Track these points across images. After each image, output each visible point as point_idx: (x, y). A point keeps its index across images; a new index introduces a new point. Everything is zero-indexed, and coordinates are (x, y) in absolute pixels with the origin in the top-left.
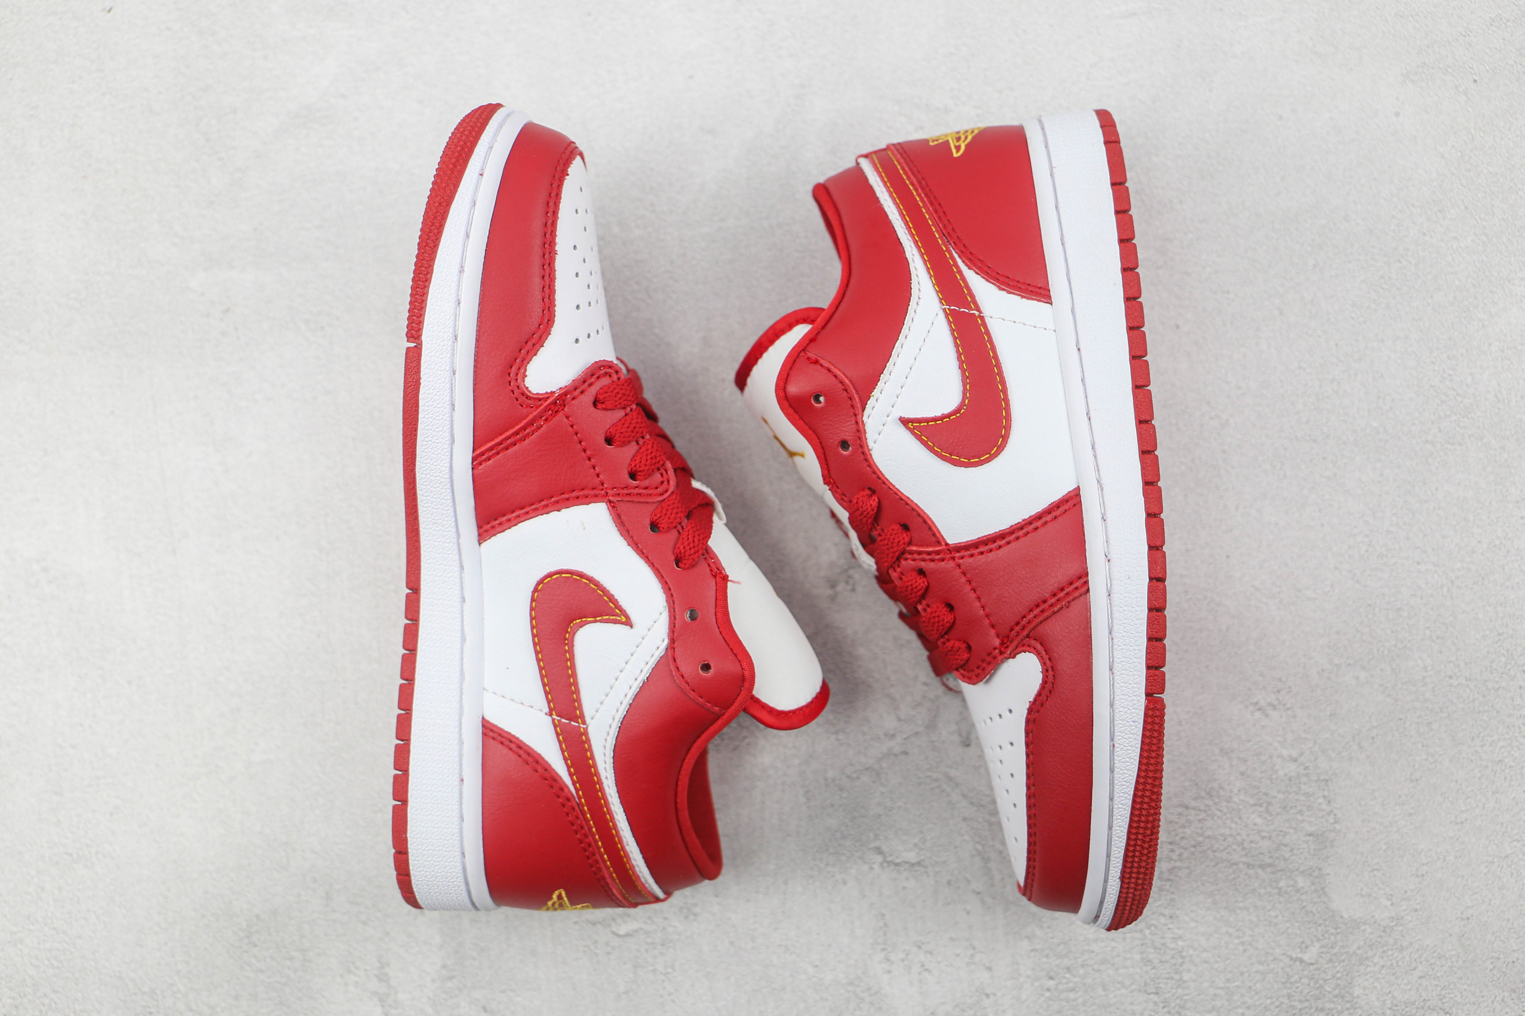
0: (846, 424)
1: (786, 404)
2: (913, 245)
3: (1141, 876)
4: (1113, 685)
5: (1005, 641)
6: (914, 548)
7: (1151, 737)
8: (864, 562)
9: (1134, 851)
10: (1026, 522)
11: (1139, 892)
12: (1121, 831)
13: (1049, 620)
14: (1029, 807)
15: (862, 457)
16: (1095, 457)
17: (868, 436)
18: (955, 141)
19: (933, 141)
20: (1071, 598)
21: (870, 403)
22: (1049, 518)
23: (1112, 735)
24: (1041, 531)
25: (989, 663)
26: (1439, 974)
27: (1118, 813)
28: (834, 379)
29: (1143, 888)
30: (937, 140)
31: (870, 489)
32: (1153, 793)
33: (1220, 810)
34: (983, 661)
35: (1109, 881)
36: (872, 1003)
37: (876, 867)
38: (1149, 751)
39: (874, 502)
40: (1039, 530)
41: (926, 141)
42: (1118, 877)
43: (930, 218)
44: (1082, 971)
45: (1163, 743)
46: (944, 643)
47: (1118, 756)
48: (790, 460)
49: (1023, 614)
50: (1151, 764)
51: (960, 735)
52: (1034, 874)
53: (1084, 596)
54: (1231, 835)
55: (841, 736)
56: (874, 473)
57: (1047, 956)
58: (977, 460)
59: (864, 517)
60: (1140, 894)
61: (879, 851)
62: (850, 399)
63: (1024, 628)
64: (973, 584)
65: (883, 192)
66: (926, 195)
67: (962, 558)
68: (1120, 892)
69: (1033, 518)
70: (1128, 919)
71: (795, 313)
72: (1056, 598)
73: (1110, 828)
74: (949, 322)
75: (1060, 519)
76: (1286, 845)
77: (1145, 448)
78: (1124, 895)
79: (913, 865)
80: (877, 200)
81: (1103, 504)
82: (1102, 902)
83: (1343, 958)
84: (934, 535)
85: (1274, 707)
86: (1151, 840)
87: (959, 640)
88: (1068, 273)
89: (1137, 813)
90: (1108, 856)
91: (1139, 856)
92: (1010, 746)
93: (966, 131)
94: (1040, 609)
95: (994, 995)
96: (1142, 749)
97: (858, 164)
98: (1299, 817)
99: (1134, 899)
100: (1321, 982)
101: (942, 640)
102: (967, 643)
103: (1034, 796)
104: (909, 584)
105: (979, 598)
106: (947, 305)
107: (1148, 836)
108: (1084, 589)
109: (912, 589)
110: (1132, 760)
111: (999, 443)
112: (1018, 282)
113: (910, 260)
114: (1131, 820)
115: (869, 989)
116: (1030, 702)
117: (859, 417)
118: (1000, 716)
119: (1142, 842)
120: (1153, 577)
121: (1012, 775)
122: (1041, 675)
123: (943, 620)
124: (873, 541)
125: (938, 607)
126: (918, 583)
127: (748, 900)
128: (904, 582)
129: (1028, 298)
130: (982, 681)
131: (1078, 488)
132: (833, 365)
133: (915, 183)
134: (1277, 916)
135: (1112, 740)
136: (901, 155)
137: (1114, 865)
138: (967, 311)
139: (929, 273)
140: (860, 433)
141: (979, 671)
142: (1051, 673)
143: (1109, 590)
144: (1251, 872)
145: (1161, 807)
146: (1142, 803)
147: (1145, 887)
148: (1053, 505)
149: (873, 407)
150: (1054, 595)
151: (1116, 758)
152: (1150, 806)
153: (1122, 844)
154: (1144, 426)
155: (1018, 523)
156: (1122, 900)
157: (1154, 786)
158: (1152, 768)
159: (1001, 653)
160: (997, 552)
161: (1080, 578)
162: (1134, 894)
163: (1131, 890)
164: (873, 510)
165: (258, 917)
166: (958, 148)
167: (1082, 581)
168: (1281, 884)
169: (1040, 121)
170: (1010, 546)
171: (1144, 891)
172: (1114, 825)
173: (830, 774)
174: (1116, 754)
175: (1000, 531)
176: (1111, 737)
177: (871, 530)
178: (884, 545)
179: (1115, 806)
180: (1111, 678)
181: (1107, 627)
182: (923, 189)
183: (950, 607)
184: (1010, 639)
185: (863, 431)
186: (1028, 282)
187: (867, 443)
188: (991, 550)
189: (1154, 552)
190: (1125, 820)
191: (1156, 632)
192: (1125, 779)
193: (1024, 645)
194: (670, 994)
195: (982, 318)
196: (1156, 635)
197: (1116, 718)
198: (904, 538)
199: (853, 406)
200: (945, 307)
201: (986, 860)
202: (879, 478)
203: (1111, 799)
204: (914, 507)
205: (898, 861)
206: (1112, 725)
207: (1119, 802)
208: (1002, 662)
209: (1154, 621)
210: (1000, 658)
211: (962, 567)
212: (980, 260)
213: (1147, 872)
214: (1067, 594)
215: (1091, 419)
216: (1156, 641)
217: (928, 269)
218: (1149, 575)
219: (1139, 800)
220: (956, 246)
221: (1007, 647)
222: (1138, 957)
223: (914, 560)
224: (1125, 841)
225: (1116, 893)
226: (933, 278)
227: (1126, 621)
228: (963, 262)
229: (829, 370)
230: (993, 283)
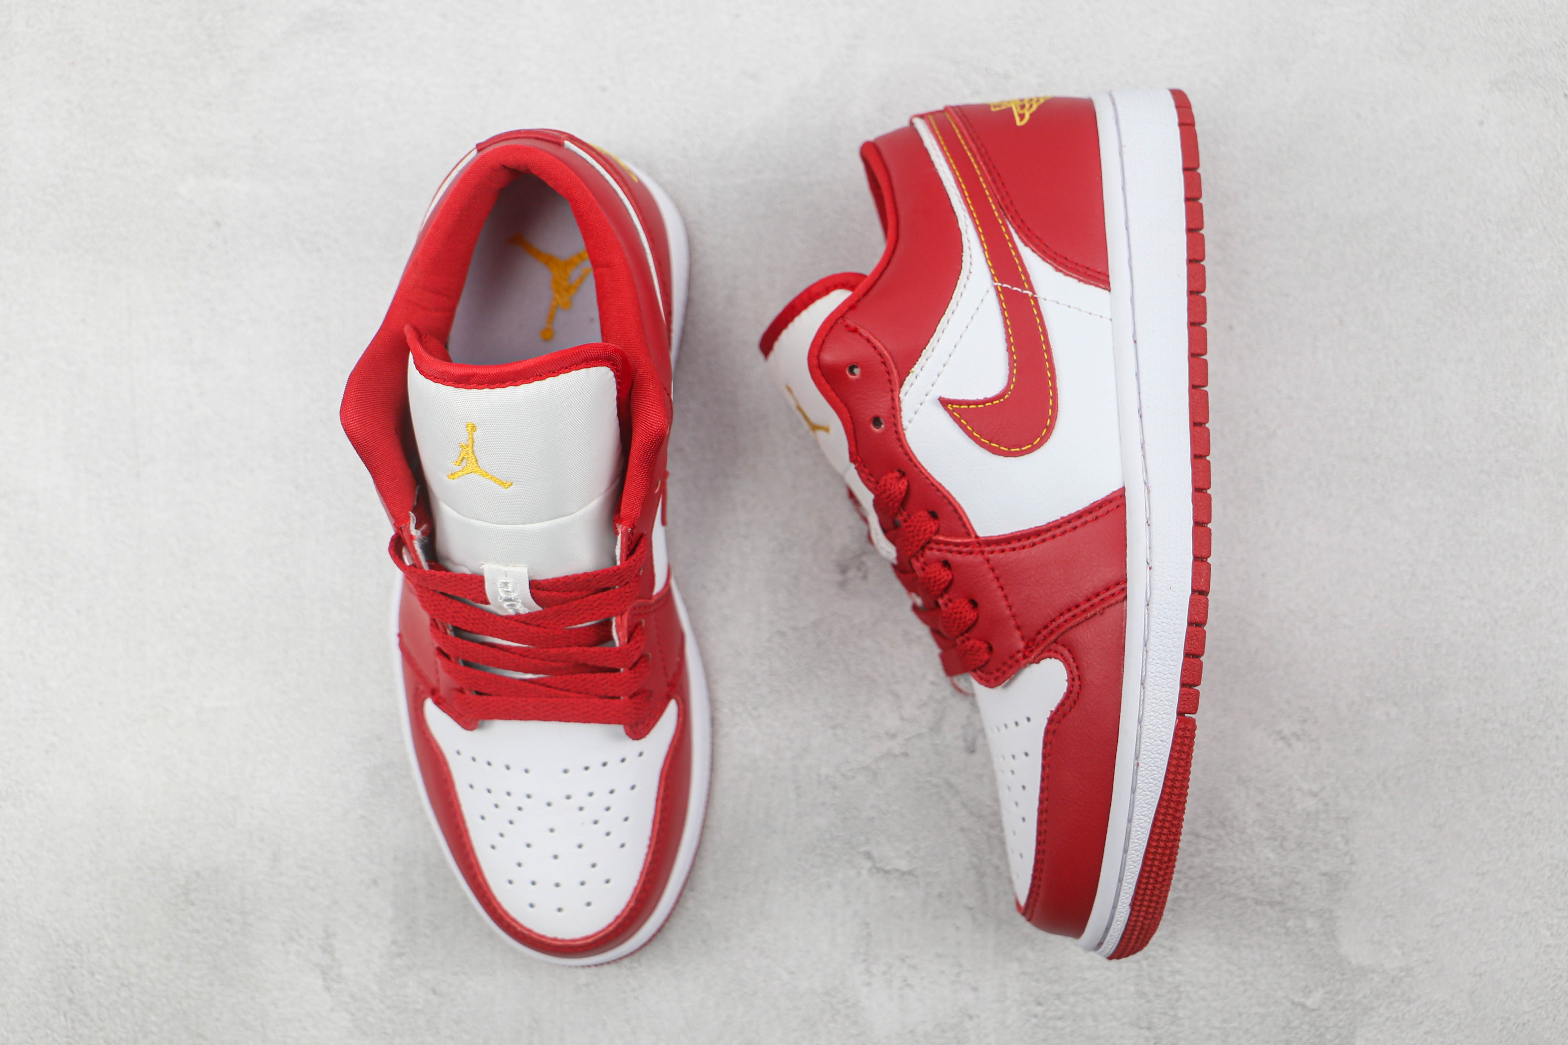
0: (881, 400)
1: (818, 373)
2: (967, 215)
3: (1153, 905)
4: (1143, 700)
5: (1030, 645)
6: (941, 538)
7: (1178, 759)
8: (882, 548)
9: (1148, 878)
10: (1064, 520)
11: (1149, 921)
12: (1137, 855)
13: (1080, 626)
14: (1040, 822)
15: (895, 436)
16: (1144, 457)
17: (903, 414)
18: (1019, 108)
19: (995, 107)
20: (1107, 604)
21: (909, 379)
22: (1089, 517)
23: (1137, 752)
24: (1079, 531)
25: (1011, 667)
26: (1445, 1031)
27: (1135, 836)
28: (872, 350)
29: (1153, 917)
30: (999, 106)
31: (899, 471)
32: (1175, 818)
33: (1232, 841)
34: (1004, 663)
35: (1118, 907)
36: (847, 1016)
37: (864, 872)
38: (1175, 773)
39: (903, 485)
40: (1078, 530)
41: (987, 107)
42: (1128, 904)
43: (987, 188)
44: (1072, 999)
45: (1191, 766)
46: (963, 642)
47: (1141, 776)
48: (811, 433)
49: (1053, 616)
50: (1176, 787)
51: (965, 740)
52: (1038, 894)
53: (1120, 604)
54: (1241, 869)
55: (839, 732)
56: (906, 454)
57: (1037, 981)
58: (1018, 449)
59: (891, 500)
60: (1150, 923)
61: (868, 856)
62: (888, 373)
63: (1052, 632)
64: (1002, 581)
65: (938, 156)
66: (985, 163)
67: (992, 552)
68: (1129, 920)
69: (1072, 516)
70: (1133, 949)
71: (834, 277)
72: (1090, 603)
73: (1125, 851)
74: (1000, 301)
75: (1101, 520)
76: (1298, 884)
77: (1197, 452)
78: (1133, 924)
79: (903, 874)
80: (931, 164)
81: (1149, 508)
82: (1108, 929)
83: (1347, 1006)
84: (964, 525)
85: (1298, 738)
86: (1167, 867)
87: (980, 640)
88: (1130, 260)
89: (1156, 837)
90: (1120, 881)
91: (1153, 884)
92: (1024, 756)
93: (1031, 100)
94: (1071, 614)
95: (978, 1016)
96: (1168, 770)
97: (912, 124)
98: (1315, 855)
99: (1142, 929)
100: (1322, 1030)
101: (961, 638)
102: (989, 644)
103: (1047, 811)
104: (932, 575)
105: (1006, 597)
106: (999, 282)
107: (1165, 862)
108: (1121, 596)
109: (935, 582)
110: (1157, 782)
111: (1043, 434)
112: (1077, 264)
113: (963, 231)
114: (1149, 845)
115: (846, 1001)
116: (1051, 712)
117: (896, 393)
118: (1017, 724)
119: (1158, 869)
120: (1196, 589)
121: (1024, 787)
122: (1066, 684)
123: (965, 617)
124: (896, 526)
125: (961, 603)
126: (941, 576)
127: (726, 897)
128: (927, 573)
129: (1086, 283)
130: (1000, 684)
131: (1123, 489)
132: (873, 336)
133: (974, 149)
134: (1281, 957)
135: (1137, 758)
136: (960, 118)
137: (1125, 891)
138: (1020, 290)
139: (983, 246)
140: (895, 410)
141: (999, 674)
142: (1077, 682)
143: (1148, 600)
144: (1259, 908)
145: (1181, 834)
146: (1162, 827)
147: (1156, 916)
148: (1096, 504)
149: (912, 384)
150: (1088, 600)
151: (1139, 778)
152: (1170, 831)
153: (1136, 869)
154: (1198, 429)
155: (1056, 521)
156: (1130, 928)
157: (1176, 810)
158: (1176, 791)
159: (1025, 657)
160: (1029, 549)
161: (1118, 584)
162: (1143, 923)
163: (1141, 919)
164: (901, 493)
165: (198, 874)
166: (1022, 116)
167: (1119, 587)
168: (1290, 924)
169: (1111, 95)
170: (1045, 544)
171: (1153, 920)
172: (1130, 849)
173: (824, 771)
174: (1139, 774)
175: (1036, 527)
176: (1135, 756)
177: (896, 515)
178: (909, 532)
179: (1133, 829)
180: (1142, 693)
181: (1143, 639)
182: (982, 157)
183: (974, 604)
184: (1036, 643)
185: (898, 409)
186: (1087, 266)
187: (901, 422)
188: (1024, 547)
189: (1199, 563)
190: (1142, 844)
191: (1194, 648)
192: (1147, 801)
193: (1050, 651)
194: (633, 990)
195: (1035, 300)
196: (1193, 651)
197: (1143, 735)
198: (931, 527)
199: (890, 381)
200: (996, 284)
201: (981, 875)
202: (911, 459)
203: (1130, 821)
204: (946, 494)
205: (888, 868)
206: (1138, 743)
207: (1137, 824)
208: (1025, 666)
209: (1193, 636)
210: (1023, 662)
211: (991, 562)
212: (1037, 237)
213: (1159, 900)
214: (1103, 600)
215: (1143, 416)
216: (1193, 657)
217: (981, 242)
218: (1192, 587)
219: (1159, 824)
220: (1014, 222)
221: (1032, 651)
222: (1132, 989)
223: (939, 550)
224: (1139, 867)
225: (1124, 920)
226: (986, 253)
227: (1163, 633)
228: (1020, 238)
229: (868, 341)
230: (1050, 263)
